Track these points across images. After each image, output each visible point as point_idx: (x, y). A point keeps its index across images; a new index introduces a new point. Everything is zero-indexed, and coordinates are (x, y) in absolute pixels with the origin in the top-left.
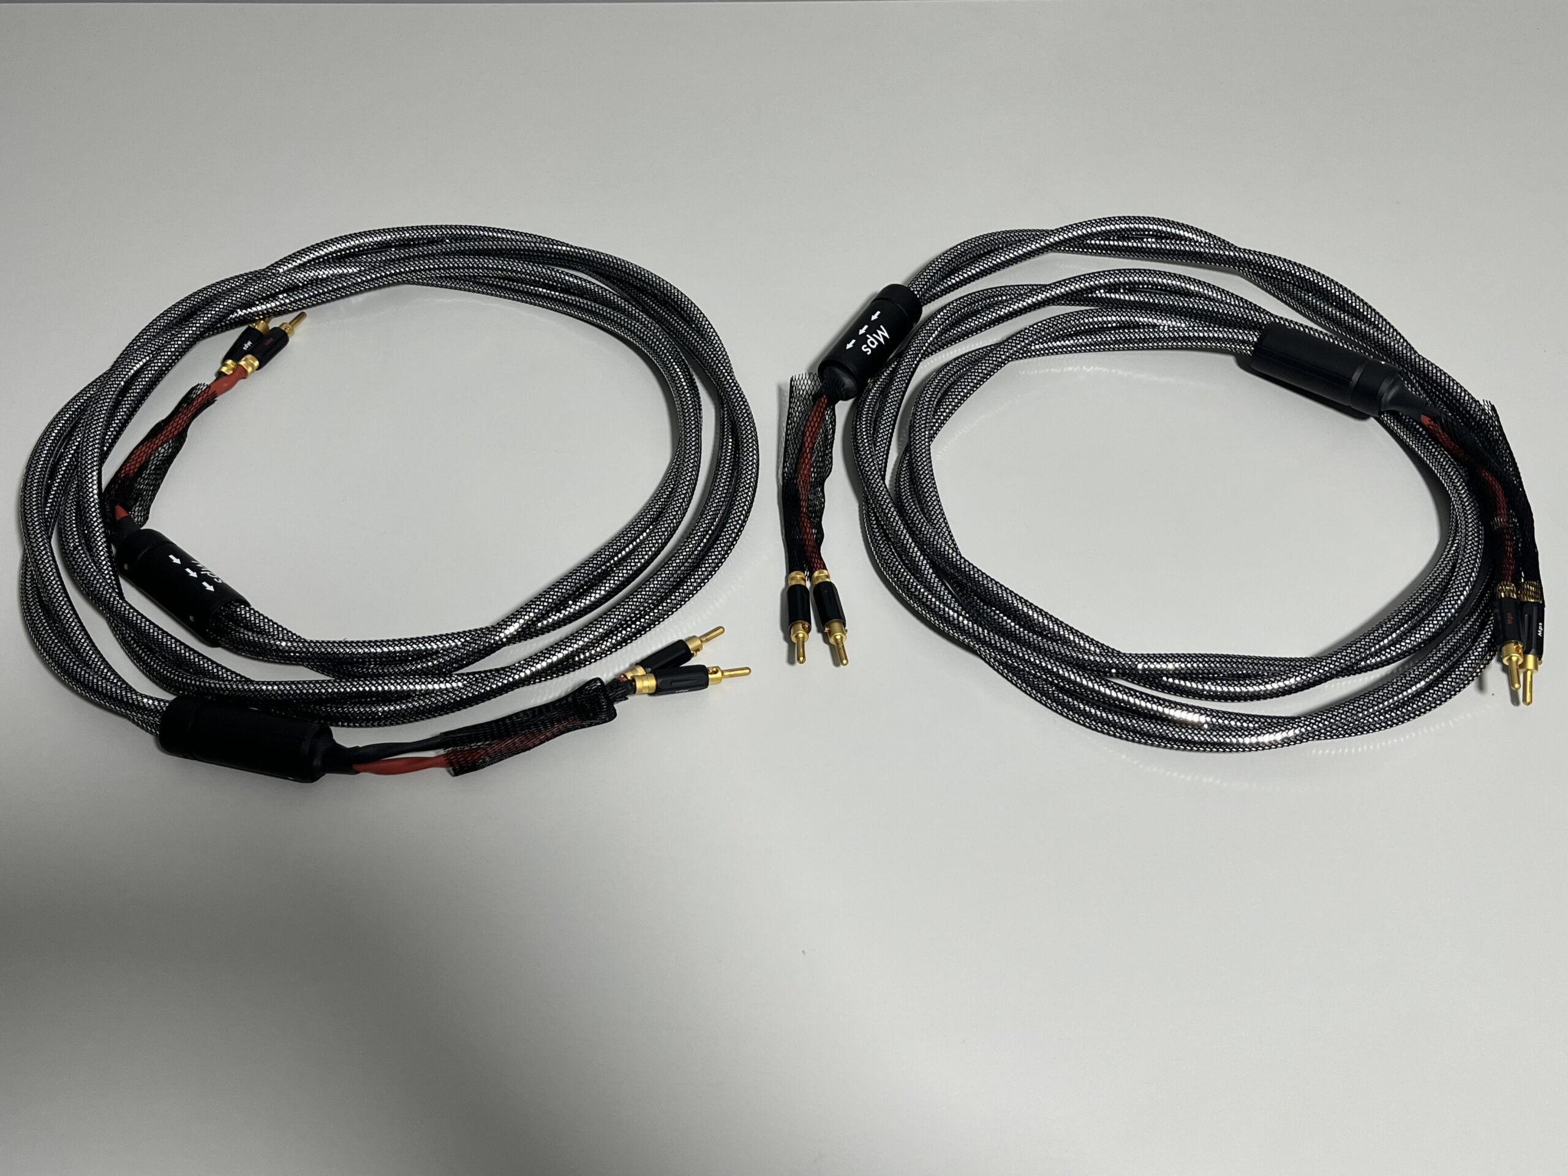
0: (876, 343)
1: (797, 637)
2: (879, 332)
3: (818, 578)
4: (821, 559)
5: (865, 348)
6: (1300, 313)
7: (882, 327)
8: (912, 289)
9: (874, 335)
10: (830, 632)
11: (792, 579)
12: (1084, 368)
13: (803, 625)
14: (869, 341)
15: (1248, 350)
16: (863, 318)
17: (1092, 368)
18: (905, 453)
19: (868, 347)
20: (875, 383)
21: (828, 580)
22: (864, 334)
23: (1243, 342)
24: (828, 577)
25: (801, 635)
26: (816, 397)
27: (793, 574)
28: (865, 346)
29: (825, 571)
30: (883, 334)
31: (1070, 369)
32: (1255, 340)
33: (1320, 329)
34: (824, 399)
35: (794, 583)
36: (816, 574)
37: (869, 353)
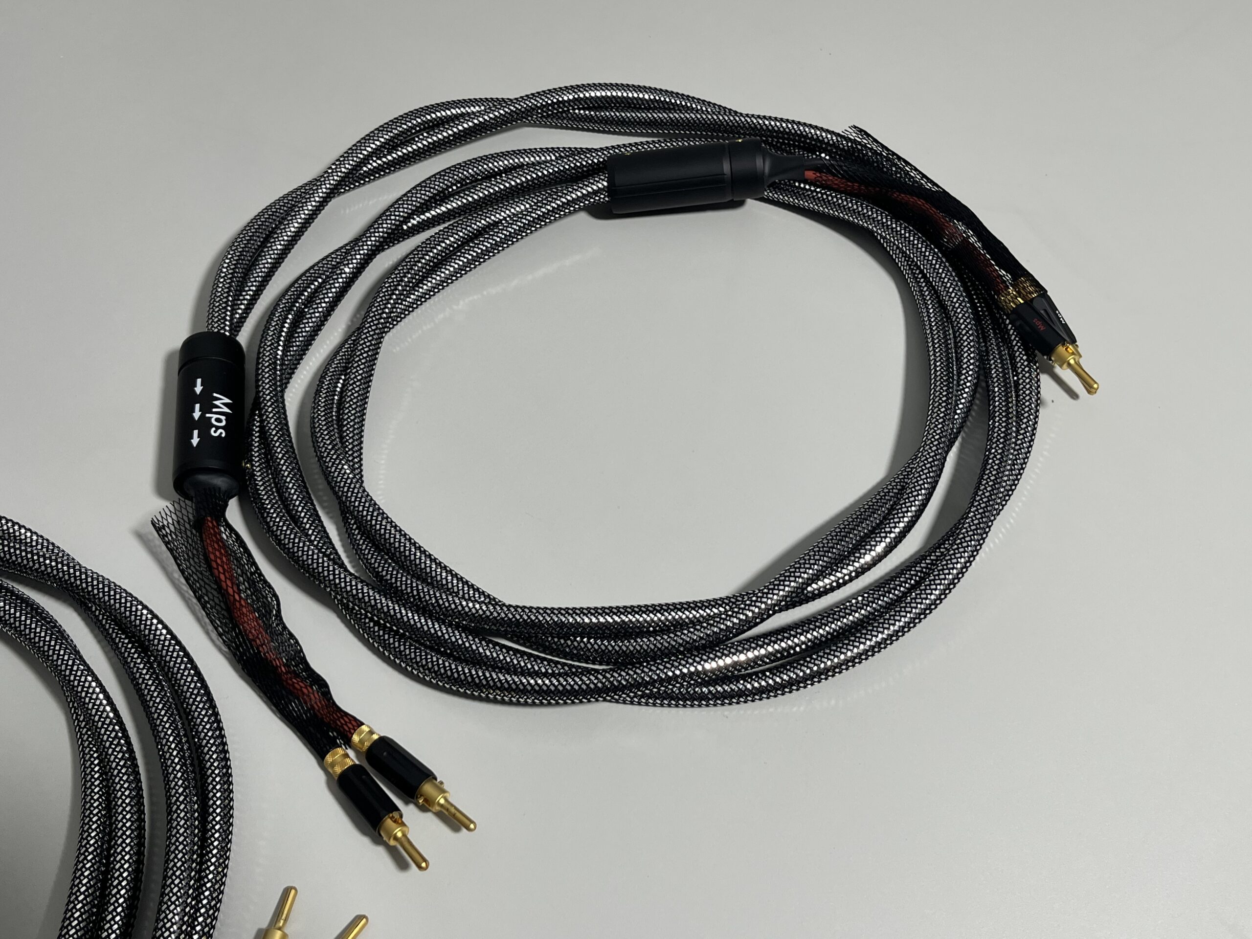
0: (223, 418)
1: (396, 838)
2: (217, 403)
3: (361, 741)
4: (346, 714)
5: (215, 432)
6: (614, 133)
7: (215, 395)
8: (216, 330)
9: (214, 410)
10: (426, 800)
11: (333, 765)
12: (455, 307)
13: (392, 818)
14: (213, 421)
15: (603, 197)
16: (186, 399)
17: (461, 303)
18: (345, 520)
19: (217, 428)
20: (251, 461)
21: (375, 737)
22: (202, 417)
23: (595, 193)
24: (371, 732)
25: (399, 835)
26: (198, 525)
27: (329, 758)
28: (214, 429)
29: (363, 727)
30: (222, 402)
31: (441, 316)
32: (605, 184)
33: (644, 140)
34: (210, 522)
35: (338, 770)
36: (356, 738)
37: (223, 435)
